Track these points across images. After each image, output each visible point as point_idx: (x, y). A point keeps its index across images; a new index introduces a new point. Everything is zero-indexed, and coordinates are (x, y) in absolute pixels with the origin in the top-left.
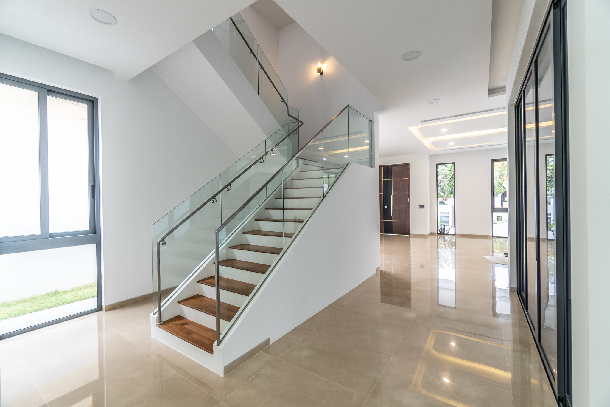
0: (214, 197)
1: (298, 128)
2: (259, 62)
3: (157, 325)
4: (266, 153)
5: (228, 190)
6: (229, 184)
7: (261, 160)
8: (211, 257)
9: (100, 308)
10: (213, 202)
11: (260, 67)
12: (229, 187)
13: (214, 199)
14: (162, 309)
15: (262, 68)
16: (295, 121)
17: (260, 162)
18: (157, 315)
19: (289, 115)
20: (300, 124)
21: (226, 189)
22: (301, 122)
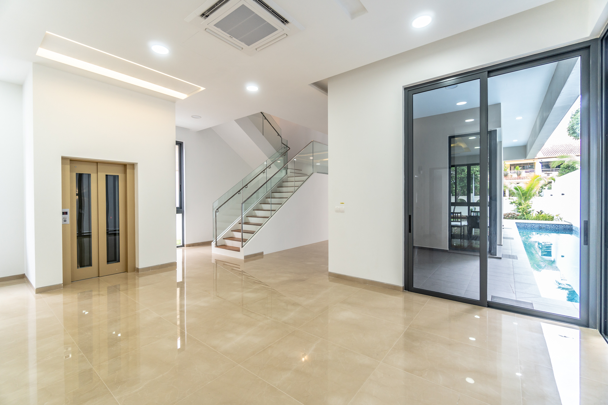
0: (239, 191)
1: (287, 151)
2: (263, 115)
3: (215, 247)
4: (267, 168)
5: (246, 188)
6: (247, 185)
7: (264, 172)
8: (239, 219)
9: (183, 246)
10: (239, 194)
11: (264, 118)
12: (246, 186)
13: (239, 192)
14: (217, 240)
15: (265, 118)
16: (285, 147)
17: (263, 173)
18: (215, 242)
19: (282, 143)
20: (288, 149)
21: (245, 187)
22: (289, 148)
